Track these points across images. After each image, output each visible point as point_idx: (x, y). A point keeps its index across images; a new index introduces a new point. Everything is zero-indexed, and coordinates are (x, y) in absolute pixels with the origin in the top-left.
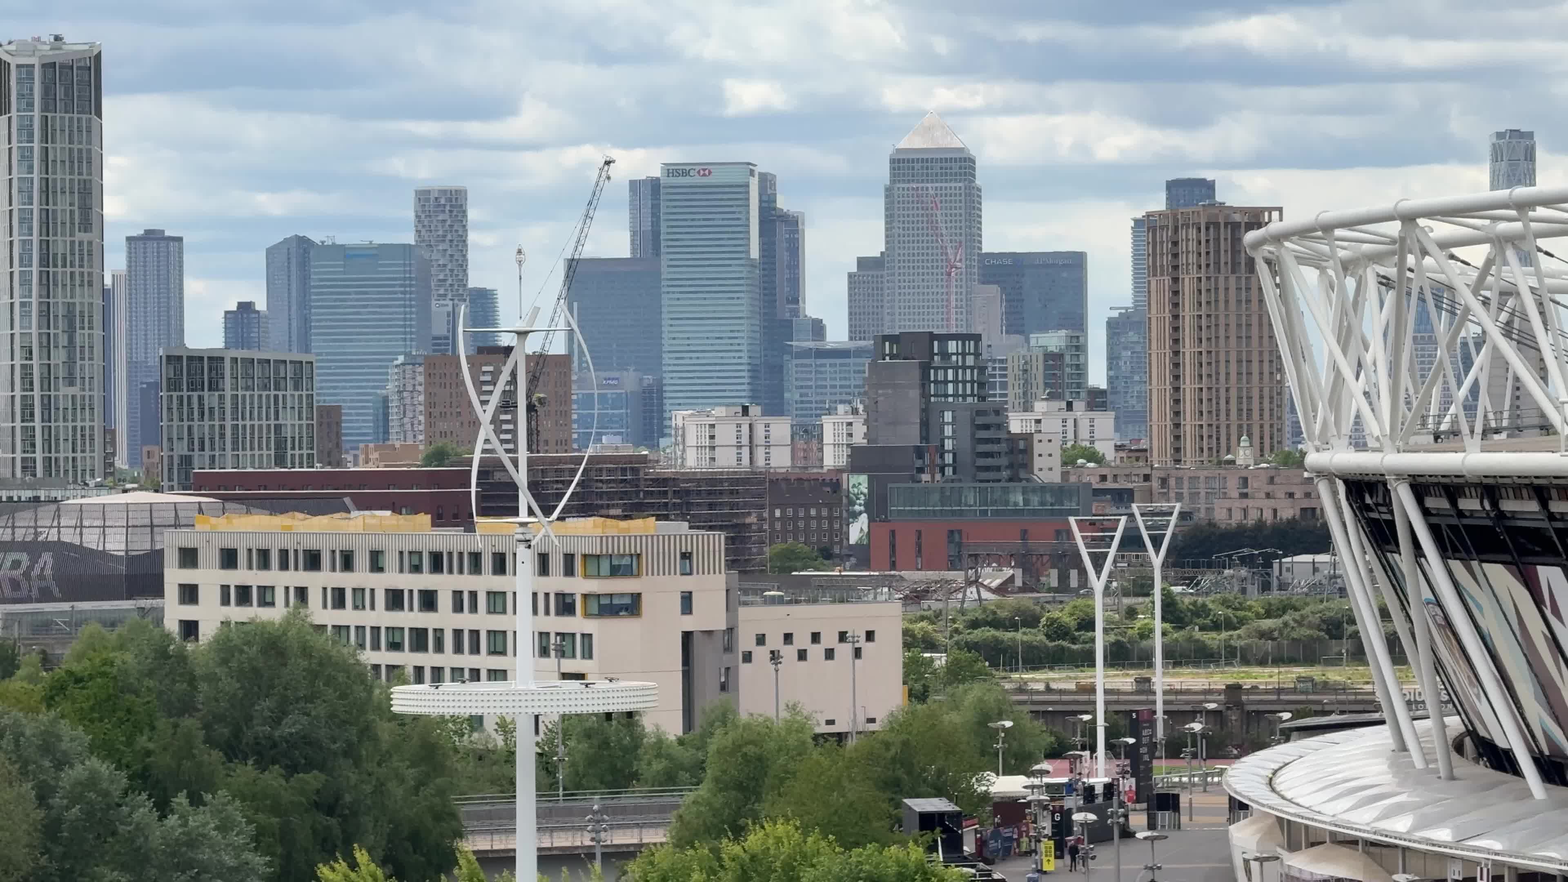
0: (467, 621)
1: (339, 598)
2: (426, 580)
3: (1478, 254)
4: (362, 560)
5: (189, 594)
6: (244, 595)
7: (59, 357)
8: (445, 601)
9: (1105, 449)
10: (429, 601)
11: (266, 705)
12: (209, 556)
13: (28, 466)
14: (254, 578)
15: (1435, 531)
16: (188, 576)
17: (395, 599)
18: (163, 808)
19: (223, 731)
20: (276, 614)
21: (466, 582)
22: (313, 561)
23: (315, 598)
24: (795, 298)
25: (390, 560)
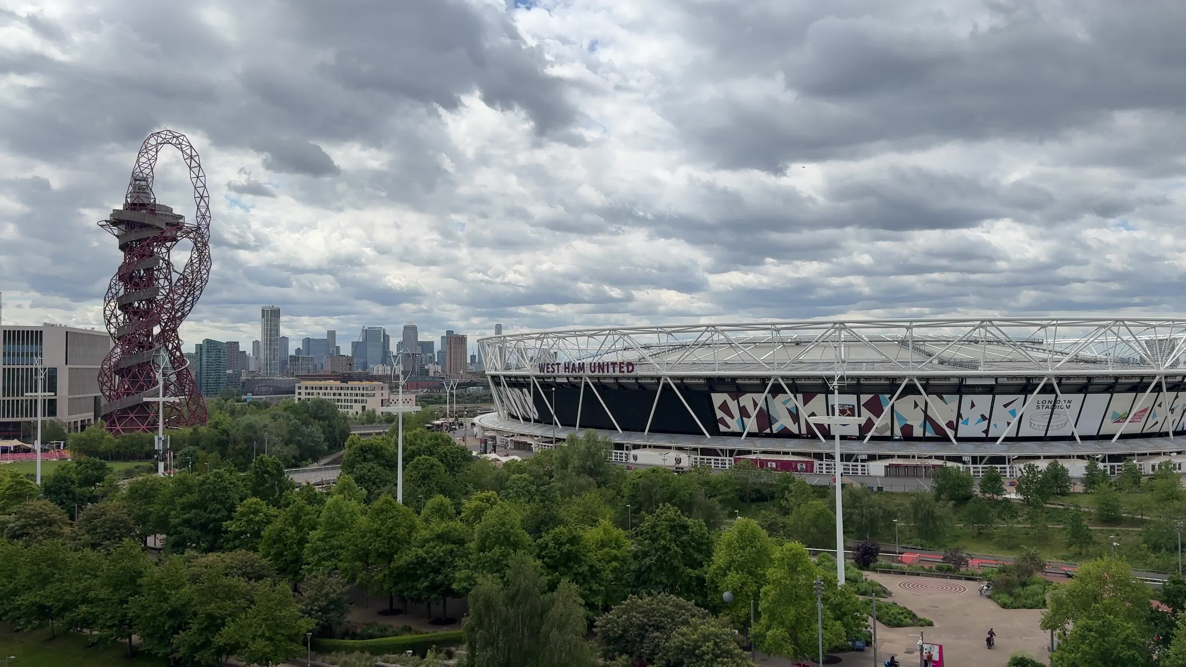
0: (346, 398)
1: (325, 394)
2: (340, 391)
3: (514, 343)
4: (329, 388)
5: (300, 394)
6: (309, 394)
7: (272, 356)
8: (343, 395)
9: (440, 371)
10: (340, 394)
11: (320, 411)
12: (303, 388)
13: (267, 373)
14: (311, 391)
15: (507, 383)
16: (300, 391)
17: (334, 394)
18: (307, 428)
19: (313, 415)
20: (315, 396)
21: (346, 392)
22: (321, 388)
23: (321, 394)
24: (388, 348)
25: (334, 388)
